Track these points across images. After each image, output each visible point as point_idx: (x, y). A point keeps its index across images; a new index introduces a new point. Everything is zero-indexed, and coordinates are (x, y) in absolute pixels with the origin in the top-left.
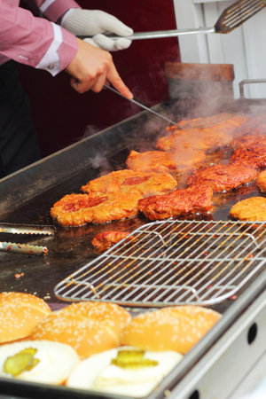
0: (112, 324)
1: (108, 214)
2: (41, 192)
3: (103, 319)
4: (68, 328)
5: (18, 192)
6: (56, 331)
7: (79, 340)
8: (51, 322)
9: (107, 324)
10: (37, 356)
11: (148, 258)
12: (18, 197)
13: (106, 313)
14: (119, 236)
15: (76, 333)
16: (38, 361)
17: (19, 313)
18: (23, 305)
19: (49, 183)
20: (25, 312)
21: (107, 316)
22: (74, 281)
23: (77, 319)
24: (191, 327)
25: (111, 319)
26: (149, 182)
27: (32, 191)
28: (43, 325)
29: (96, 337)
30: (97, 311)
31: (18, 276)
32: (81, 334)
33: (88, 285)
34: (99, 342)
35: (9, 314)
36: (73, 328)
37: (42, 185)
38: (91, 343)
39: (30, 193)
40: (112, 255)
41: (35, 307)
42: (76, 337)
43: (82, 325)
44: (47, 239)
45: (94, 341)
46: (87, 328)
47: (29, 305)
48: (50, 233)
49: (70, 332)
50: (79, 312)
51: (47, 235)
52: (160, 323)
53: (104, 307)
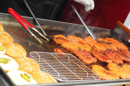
0: (33, 68)
1: (65, 46)
2: (58, 30)
3: (32, 66)
4: (23, 61)
5: (52, 26)
6: (20, 60)
7: (22, 66)
8: (21, 58)
9: (32, 67)
10: (9, 62)
11: (59, 61)
12: (51, 27)
13: (34, 65)
14: (61, 52)
15: (23, 64)
16: (8, 63)
17: (17, 51)
18: (20, 50)
19: (62, 29)
20: (19, 52)
21: (34, 66)
22: (37, 53)
23: (27, 61)
24: (46, 80)
25: (34, 67)
26: (83, 45)
27: (56, 28)
28: (19, 57)
29: (27, 68)
30: (33, 63)
31: (30, 44)
32: (24, 65)
33: (39, 57)
34: (26, 69)
35: (15, 50)
36: (24, 62)
37: (60, 28)
38: (24, 68)
39: (55, 28)
40: (53, 54)
41: (22, 53)
42: (22, 65)
43: (26, 63)
44: (46, 41)
45: (25, 68)
46: (26, 65)
47: (22, 51)
48: (48, 40)
49: (22, 62)
50: (29, 60)
51: (47, 40)
52: (40, 75)
53: (35, 63)
